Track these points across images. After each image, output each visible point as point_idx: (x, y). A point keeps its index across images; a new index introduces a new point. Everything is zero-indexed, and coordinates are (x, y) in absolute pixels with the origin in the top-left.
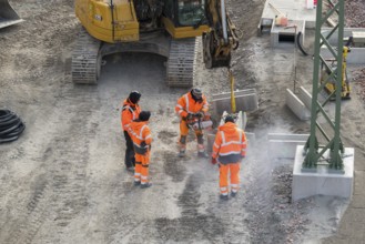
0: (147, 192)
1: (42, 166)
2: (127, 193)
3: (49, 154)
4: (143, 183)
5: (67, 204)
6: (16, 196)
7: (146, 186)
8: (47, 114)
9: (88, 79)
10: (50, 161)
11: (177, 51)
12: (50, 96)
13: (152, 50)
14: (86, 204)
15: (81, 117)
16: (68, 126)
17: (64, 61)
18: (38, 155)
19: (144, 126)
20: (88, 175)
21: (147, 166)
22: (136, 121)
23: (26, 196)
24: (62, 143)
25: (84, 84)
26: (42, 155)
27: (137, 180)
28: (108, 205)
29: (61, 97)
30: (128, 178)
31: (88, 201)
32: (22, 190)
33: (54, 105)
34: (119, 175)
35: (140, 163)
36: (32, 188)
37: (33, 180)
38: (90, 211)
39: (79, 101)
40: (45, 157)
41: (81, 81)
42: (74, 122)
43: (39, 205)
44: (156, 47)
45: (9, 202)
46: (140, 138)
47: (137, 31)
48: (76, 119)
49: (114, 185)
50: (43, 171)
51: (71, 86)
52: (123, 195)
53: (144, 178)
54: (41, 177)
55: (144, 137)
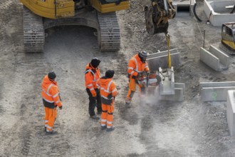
0: (113, 134)
1: (22, 119)
2: (97, 135)
3: (23, 109)
4: (108, 127)
5: (53, 148)
6: (9, 144)
7: (111, 129)
8: (11, 78)
9: (37, 48)
10: (26, 115)
11: (105, 23)
12: (8, 64)
13: (81, 23)
14: (68, 147)
15: (40, 79)
16: (32, 87)
17: (10, 35)
18: (15, 111)
19: (112, 81)
20: (61, 123)
21: (112, 114)
22: (103, 78)
23: (18, 143)
24: (32, 100)
25: (33, 53)
26: (19, 111)
27: (103, 125)
28: (85, 146)
29: (17, 64)
30: (94, 125)
31: (69, 144)
32: (13, 140)
33: (14, 70)
34: (86, 122)
35: (106, 111)
36: (20, 137)
37: (18, 130)
38: (73, 152)
39: (33, 67)
40: (22, 112)
41: (31, 50)
42: (35, 83)
43: (30, 150)
44: (85, 21)
45: (5, 149)
46: (108, 91)
47: (73, 9)
48: (36, 80)
49: (85, 130)
50: (24, 123)
51: (23, 55)
52: (95, 138)
53: (110, 123)
54: (24, 128)
55: (111, 90)
